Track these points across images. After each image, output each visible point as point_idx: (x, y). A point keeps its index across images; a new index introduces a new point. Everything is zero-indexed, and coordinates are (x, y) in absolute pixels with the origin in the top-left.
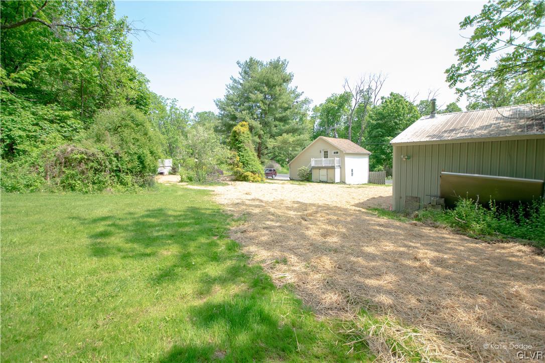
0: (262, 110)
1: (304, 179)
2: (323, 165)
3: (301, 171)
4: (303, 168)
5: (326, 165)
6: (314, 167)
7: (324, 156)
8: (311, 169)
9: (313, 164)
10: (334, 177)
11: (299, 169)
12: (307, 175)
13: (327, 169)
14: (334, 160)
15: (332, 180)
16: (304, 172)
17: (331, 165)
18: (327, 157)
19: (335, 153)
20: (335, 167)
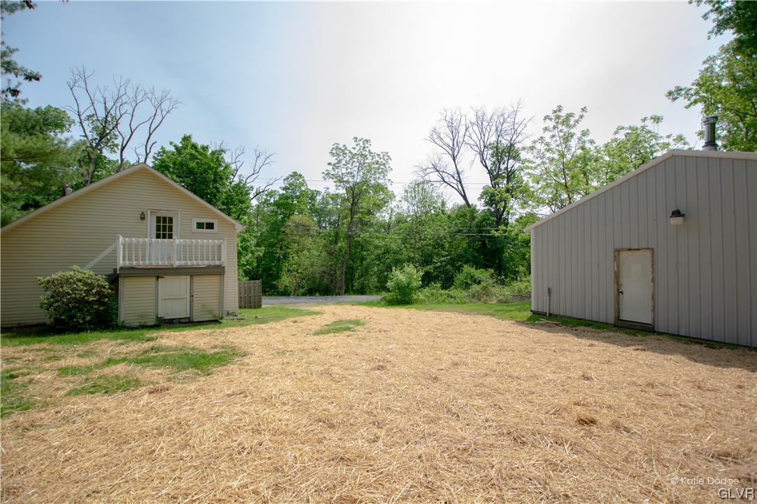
1: (84, 319)
2: (177, 264)
3: (66, 289)
4: (80, 276)
5: (189, 263)
6: (132, 268)
7: (154, 232)
8: (114, 279)
9: (124, 260)
10: (219, 302)
11: (48, 278)
12: (99, 302)
13: (191, 276)
14: (220, 246)
15: (210, 311)
16: (88, 292)
17: (206, 263)
18: (170, 237)
19: (200, 226)
20: (224, 267)
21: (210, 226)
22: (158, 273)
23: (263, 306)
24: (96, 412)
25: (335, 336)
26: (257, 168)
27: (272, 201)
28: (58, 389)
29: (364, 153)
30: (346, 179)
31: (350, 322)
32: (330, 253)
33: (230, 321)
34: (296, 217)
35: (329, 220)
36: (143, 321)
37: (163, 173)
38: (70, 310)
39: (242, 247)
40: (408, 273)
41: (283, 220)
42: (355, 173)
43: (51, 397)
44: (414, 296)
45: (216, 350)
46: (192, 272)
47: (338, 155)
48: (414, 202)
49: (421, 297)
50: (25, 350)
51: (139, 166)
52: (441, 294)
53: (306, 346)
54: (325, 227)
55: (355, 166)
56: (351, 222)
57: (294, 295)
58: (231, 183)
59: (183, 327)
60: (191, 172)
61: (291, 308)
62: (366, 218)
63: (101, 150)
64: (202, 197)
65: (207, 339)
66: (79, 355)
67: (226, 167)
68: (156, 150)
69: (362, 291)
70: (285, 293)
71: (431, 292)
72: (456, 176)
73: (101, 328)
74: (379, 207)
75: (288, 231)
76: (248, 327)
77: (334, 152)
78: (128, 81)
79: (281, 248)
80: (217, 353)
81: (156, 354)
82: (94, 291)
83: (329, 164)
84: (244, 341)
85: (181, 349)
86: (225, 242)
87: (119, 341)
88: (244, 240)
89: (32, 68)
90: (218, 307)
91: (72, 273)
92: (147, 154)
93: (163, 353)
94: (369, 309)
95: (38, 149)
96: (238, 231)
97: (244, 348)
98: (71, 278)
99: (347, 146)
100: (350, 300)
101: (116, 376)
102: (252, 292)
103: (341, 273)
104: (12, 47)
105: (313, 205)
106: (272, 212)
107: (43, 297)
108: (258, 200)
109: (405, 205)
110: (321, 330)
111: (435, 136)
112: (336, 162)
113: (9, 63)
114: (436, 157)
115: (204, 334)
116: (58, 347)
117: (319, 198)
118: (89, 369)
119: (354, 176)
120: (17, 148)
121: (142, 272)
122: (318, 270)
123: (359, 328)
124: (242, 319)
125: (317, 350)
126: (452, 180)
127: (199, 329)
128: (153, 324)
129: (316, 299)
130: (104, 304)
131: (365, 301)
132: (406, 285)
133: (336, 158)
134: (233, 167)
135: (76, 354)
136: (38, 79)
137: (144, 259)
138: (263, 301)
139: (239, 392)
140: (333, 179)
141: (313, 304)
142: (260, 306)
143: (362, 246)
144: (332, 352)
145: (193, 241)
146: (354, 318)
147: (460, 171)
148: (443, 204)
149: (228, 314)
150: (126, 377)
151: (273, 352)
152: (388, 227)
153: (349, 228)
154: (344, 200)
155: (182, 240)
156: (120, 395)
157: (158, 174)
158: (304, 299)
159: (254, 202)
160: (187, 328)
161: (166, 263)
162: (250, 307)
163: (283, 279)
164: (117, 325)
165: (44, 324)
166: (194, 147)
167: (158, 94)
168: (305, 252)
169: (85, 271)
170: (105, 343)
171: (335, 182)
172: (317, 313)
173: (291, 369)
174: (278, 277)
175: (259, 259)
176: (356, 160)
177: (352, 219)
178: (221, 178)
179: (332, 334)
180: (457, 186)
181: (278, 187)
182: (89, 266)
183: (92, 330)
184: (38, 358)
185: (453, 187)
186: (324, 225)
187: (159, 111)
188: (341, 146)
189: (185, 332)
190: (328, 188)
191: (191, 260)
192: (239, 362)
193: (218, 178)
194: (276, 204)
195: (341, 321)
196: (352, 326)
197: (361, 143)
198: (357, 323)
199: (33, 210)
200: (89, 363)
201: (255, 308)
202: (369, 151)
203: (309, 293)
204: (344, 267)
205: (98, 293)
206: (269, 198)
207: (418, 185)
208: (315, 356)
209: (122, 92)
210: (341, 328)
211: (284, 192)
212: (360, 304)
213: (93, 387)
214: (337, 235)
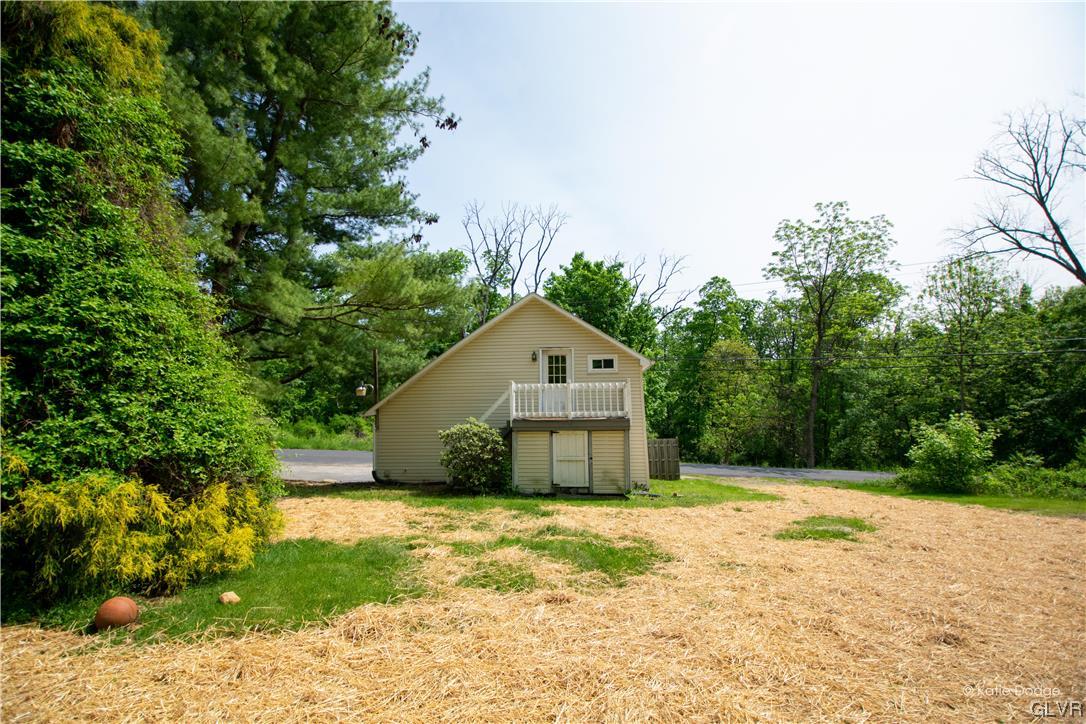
0: (269, 94)
1: (479, 480)
2: (572, 415)
3: (463, 444)
4: (476, 429)
5: (586, 414)
6: (524, 420)
7: (547, 375)
8: (507, 433)
9: (517, 410)
10: (624, 469)
11: (448, 431)
12: (493, 461)
13: (589, 432)
14: (622, 391)
15: (612, 480)
16: (483, 448)
17: (606, 413)
18: (564, 381)
19: (597, 364)
20: (628, 420)
21: (609, 364)
22: (552, 427)
23: (682, 477)
24: (485, 620)
25: (817, 546)
26: (663, 281)
27: (684, 323)
28: (449, 573)
29: (836, 225)
30: (805, 273)
31: (842, 521)
32: (782, 397)
33: (639, 498)
34: (722, 343)
35: (777, 344)
36: (537, 487)
37: (555, 302)
38: (467, 468)
39: (648, 391)
40: (958, 433)
41: (702, 349)
42: (822, 261)
43: (442, 583)
44: (975, 478)
45: (627, 543)
46: (590, 426)
47: (788, 237)
48: (952, 295)
49: (992, 480)
50: (426, 514)
51: (530, 297)
52: (1044, 478)
53: (768, 559)
54: (770, 356)
55: (822, 250)
56: (819, 343)
57: (725, 462)
58: (630, 305)
59: (582, 500)
60: (585, 298)
61: (725, 484)
62: (850, 334)
63: (495, 288)
64: (597, 327)
65: (612, 523)
66: (473, 527)
67: (625, 286)
68: (546, 277)
69: (847, 462)
70: (710, 459)
71: (1017, 471)
72: (1050, 234)
73: (495, 492)
74: (872, 312)
75: (710, 364)
76: (666, 510)
77: (782, 233)
78: (517, 205)
79: (700, 391)
80: (629, 549)
81: (552, 538)
82: (489, 447)
83: (775, 254)
84: (664, 533)
85: (581, 535)
86: (629, 385)
87: (514, 512)
88: (650, 382)
89: (430, 211)
90: (622, 475)
91: (468, 426)
92: (537, 285)
93: (561, 537)
94: (874, 498)
95: (438, 292)
96: (644, 369)
97: (665, 548)
98: (468, 432)
99: (803, 221)
100: (829, 478)
101: (510, 565)
102: (666, 454)
103: (806, 432)
104: (415, 193)
105: (749, 323)
106: (685, 338)
107: (443, 453)
108: (665, 324)
109: (931, 305)
110: (787, 531)
111: (990, 168)
112: (786, 248)
113: (413, 210)
114: (994, 206)
115: (607, 514)
116: (455, 513)
117: (758, 312)
118: (482, 549)
119: (819, 267)
120: (420, 293)
121: (535, 425)
122: (761, 425)
123: (865, 535)
124: (656, 496)
125: (790, 570)
126: (1039, 243)
127: (601, 505)
128: (547, 491)
129: (764, 471)
130: (497, 463)
131: (861, 481)
132: (955, 456)
133: (785, 242)
134: (633, 283)
135: (471, 524)
136: (436, 221)
137: (536, 410)
138: (682, 469)
139: (671, 634)
140: (781, 275)
141: (759, 480)
142: (676, 477)
143: (841, 383)
144: (822, 578)
145: (590, 384)
146: (847, 514)
147: (1058, 222)
148: (1026, 291)
149: (636, 487)
150: (519, 568)
151: (713, 561)
152: (894, 346)
153: (816, 354)
154: (804, 308)
155: (577, 384)
156: (512, 596)
157: (549, 304)
158: (742, 471)
159: (660, 328)
160: (586, 502)
161: (561, 414)
162: (663, 478)
163: (707, 436)
164: (511, 489)
165: (444, 483)
166: (587, 266)
167: (545, 213)
168: (740, 396)
169: (481, 424)
170: (499, 513)
171: (786, 280)
172: (773, 498)
173: (751, 602)
174: (699, 434)
175: (671, 407)
176: (821, 239)
177: (820, 337)
178: (620, 301)
179: (811, 542)
180: (1056, 253)
181: (692, 303)
182: (484, 418)
183: (488, 494)
184: (436, 526)
185: (1044, 256)
186: (767, 353)
187: (547, 231)
188: (793, 223)
189: (584, 508)
190: (774, 293)
191: (588, 410)
192: (661, 571)
193: (616, 301)
194: (691, 327)
195: (823, 517)
196: (847, 529)
197: (830, 211)
198: (858, 525)
199: (435, 357)
200: (482, 539)
201: (670, 479)
202: (847, 219)
203: (749, 460)
204: (812, 420)
205: (493, 450)
206: (679, 320)
207: (959, 262)
208: (789, 584)
209: (510, 220)
210: (827, 531)
211: (701, 308)
212: (850, 486)
213: (484, 577)
214: (793, 366)
